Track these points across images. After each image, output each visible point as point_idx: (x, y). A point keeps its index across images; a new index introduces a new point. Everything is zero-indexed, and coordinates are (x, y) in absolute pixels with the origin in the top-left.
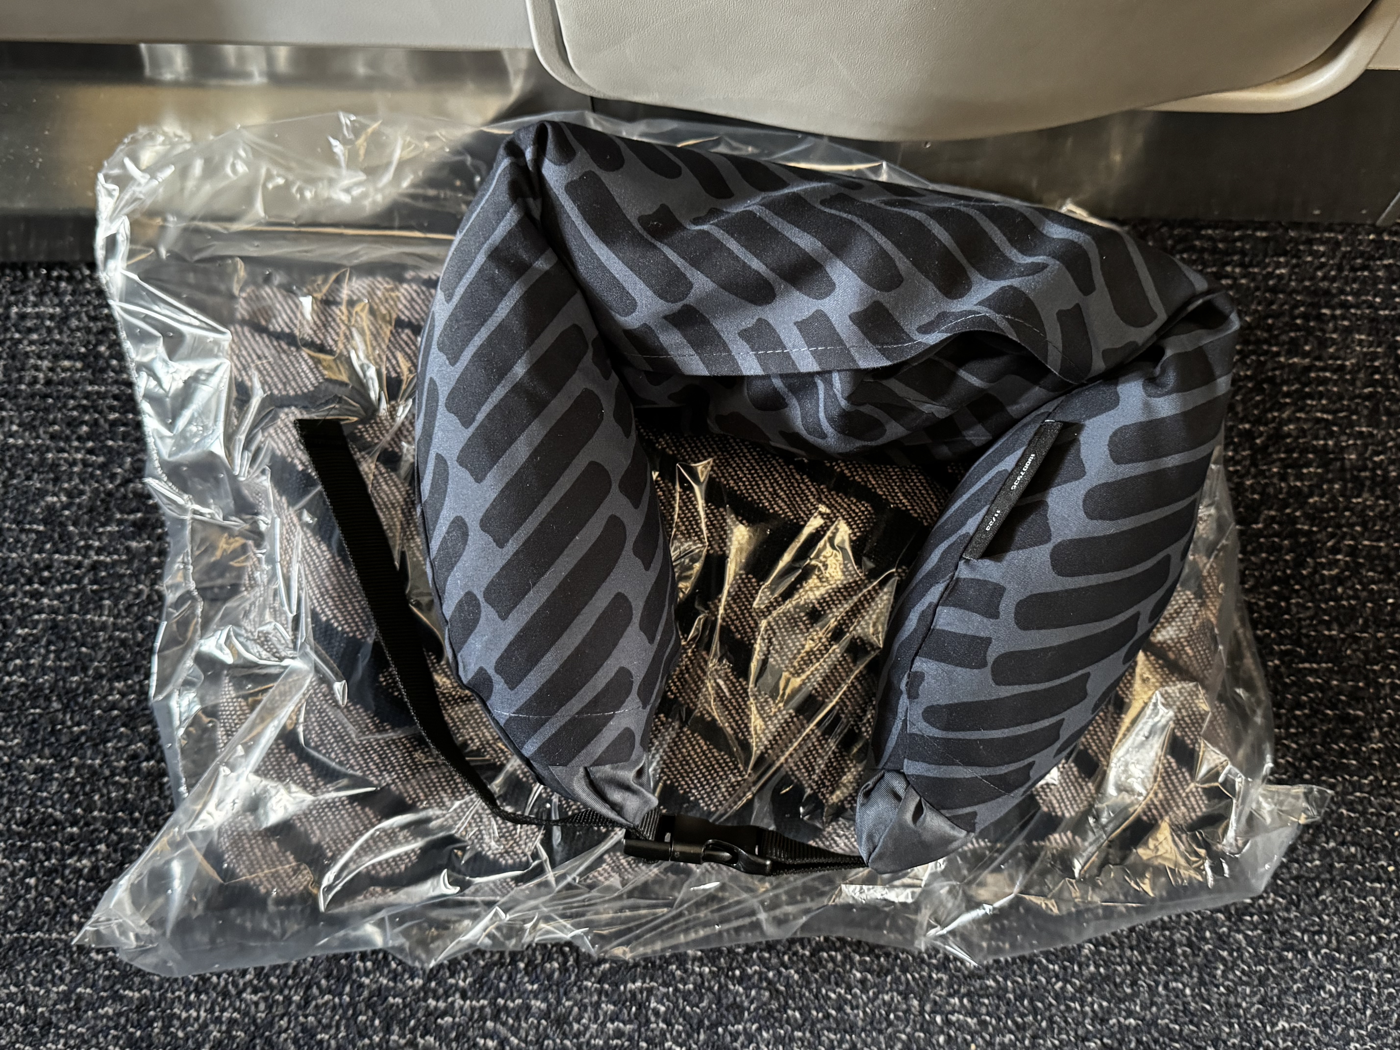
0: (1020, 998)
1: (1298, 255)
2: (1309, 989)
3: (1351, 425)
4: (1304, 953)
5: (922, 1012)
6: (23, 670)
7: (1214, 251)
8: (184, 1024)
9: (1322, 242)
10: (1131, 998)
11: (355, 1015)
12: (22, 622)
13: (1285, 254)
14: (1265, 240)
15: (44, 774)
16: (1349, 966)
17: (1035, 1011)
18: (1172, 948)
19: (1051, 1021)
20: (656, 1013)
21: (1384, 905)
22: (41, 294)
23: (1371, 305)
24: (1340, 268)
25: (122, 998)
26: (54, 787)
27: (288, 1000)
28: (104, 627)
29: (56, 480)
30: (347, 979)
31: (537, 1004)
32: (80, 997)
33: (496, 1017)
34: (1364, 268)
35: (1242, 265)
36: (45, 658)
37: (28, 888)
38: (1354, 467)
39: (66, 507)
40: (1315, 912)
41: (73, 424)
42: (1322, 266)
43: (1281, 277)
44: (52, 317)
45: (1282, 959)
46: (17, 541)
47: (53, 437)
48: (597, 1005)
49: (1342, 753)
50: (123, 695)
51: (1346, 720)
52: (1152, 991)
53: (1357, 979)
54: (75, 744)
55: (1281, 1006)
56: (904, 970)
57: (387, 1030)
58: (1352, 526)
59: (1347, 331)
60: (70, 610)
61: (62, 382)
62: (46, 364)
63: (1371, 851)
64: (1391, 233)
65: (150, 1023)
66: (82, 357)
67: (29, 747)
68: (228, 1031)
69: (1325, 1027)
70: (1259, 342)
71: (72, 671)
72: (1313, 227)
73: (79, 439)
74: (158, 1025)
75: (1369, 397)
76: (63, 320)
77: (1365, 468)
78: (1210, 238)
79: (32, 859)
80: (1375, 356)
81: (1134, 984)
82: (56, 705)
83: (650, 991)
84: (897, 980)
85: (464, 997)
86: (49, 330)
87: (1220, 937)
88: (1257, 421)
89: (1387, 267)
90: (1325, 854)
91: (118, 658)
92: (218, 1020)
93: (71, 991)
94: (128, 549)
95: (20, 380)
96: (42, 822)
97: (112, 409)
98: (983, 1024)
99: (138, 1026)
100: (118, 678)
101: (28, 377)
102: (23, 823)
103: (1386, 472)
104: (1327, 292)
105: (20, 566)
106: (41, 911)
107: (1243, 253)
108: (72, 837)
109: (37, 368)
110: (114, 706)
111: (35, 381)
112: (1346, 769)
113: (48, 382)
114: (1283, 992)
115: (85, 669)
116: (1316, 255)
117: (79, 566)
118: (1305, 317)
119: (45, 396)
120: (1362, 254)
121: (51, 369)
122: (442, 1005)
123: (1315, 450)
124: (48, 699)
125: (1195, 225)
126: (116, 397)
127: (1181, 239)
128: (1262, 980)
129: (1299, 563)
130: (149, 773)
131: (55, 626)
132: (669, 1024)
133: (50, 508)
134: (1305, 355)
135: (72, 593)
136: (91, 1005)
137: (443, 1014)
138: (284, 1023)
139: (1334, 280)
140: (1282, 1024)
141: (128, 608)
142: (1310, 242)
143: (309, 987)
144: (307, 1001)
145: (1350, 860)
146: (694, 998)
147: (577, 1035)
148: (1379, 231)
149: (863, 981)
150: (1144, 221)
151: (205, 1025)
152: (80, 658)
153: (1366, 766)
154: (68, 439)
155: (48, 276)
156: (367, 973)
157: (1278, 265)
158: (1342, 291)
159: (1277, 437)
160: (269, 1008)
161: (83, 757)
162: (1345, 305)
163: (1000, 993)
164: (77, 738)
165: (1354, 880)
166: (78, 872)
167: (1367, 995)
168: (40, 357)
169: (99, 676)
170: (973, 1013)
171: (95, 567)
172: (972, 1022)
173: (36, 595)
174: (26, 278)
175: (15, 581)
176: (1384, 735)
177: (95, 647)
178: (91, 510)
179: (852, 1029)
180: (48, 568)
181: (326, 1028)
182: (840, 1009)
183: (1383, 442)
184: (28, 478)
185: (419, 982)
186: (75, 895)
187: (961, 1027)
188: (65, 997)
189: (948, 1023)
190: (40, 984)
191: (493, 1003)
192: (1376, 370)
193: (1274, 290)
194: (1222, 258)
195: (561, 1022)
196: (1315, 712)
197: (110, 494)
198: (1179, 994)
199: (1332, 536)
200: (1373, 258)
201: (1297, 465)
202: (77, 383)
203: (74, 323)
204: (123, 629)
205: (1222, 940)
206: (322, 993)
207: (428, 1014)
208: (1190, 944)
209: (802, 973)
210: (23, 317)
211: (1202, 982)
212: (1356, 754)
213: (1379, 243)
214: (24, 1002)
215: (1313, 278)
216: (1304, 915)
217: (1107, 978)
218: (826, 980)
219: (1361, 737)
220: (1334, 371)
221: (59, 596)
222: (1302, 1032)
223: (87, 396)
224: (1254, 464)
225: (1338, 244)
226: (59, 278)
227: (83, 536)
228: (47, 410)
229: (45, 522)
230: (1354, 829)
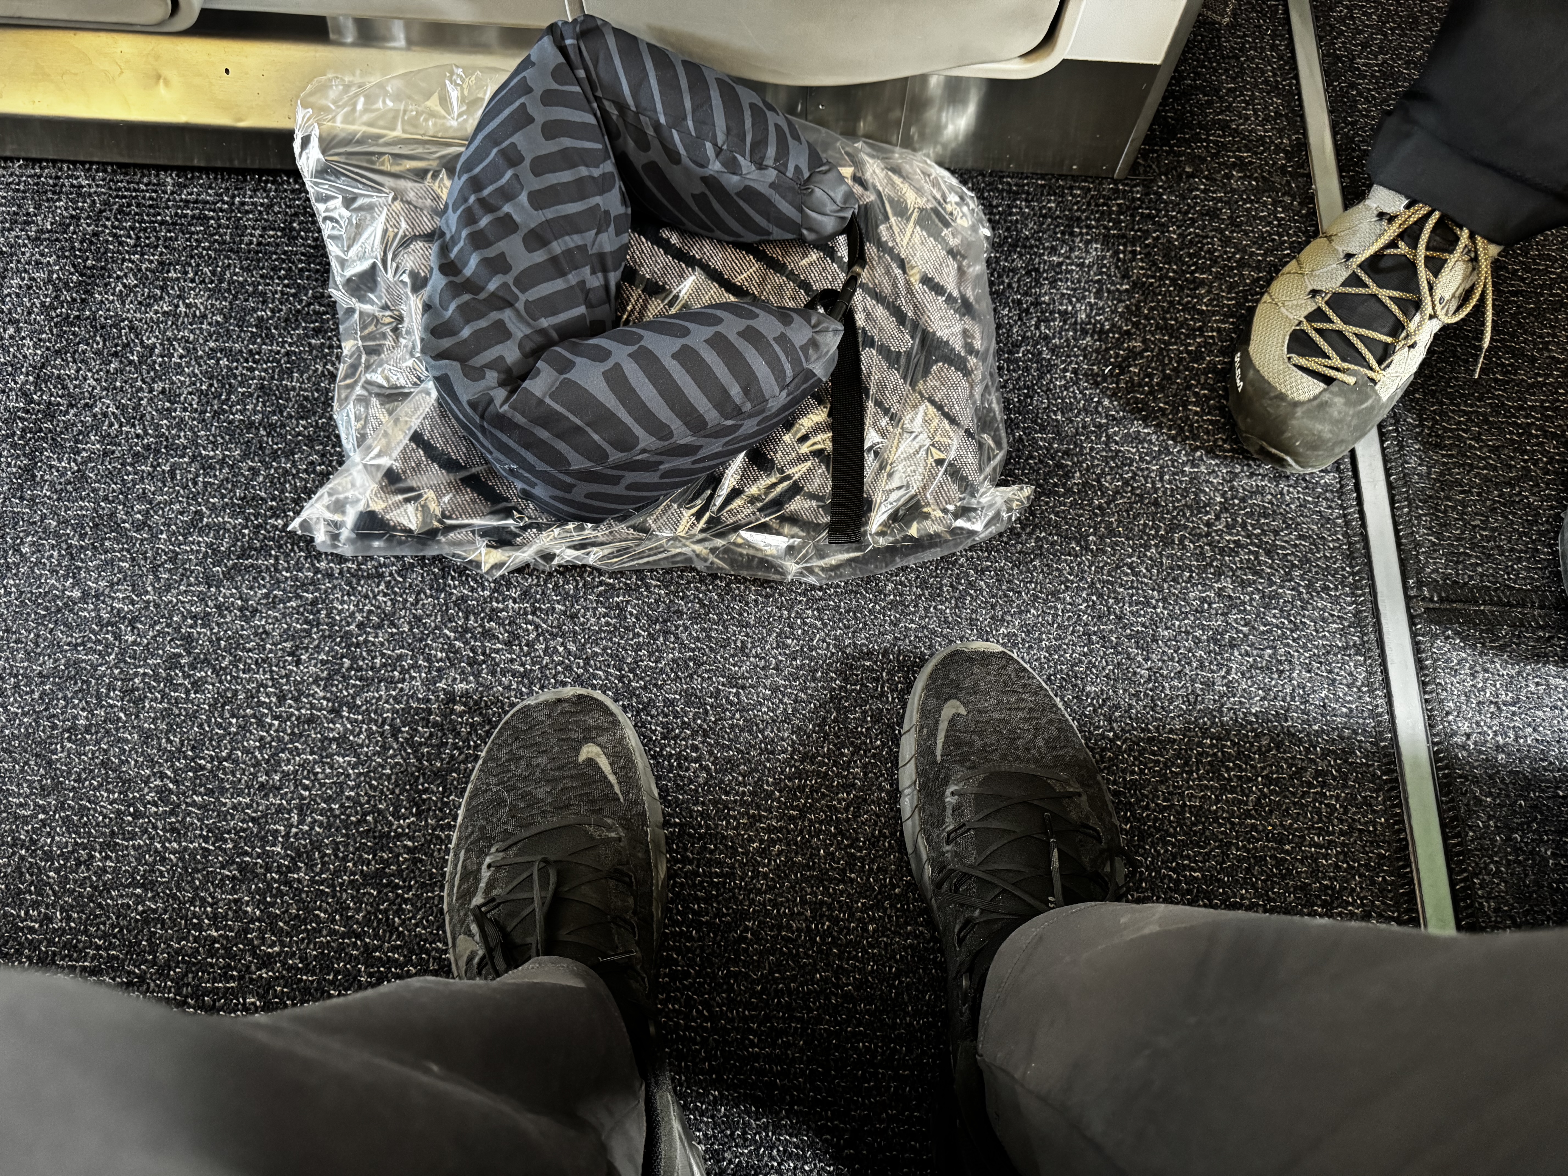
0: (848, 612)
1: (1063, 195)
2: (1021, 612)
3: (1084, 297)
4: (1019, 593)
5: (789, 618)
6: (242, 412)
7: (1009, 191)
8: (340, 612)
9: (1079, 188)
10: (913, 613)
11: (447, 610)
12: (241, 384)
13: (1055, 194)
14: (1043, 186)
15: (255, 472)
16: (1046, 601)
17: (856, 618)
18: (941, 588)
19: (865, 624)
20: (631, 614)
21: (1071, 568)
22: (254, 191)
23: (1105, 227)
24: (1089, 204)
25: (301, 597)
26: (261, 479)
27: (406, 601)
28: (294, 389)
29: (264, 302)
30: (444, 590)
31: (558, 607)
32: (275, 596)
33: (533, 613)
34: (1103, 205)
35: (1026, 200)
36: (256, 405)
37: (244, 535)
38: (1082, 322)
39: (271, 318)
40: (1028, 570)
41: (274, 269)
42: (1077, 203)
43: (1050, 209)
44: (262, 205)
45: (1006, 596)
46: (239, 336)
47: (262, 276)
48: (595, 609)
49: (1055, 485)
50: (305, 428)
51: (1060, 466)
52: (926, 610)
53: (1050, 608)
54: (275, 456)
55: (1003, 620)
56: (781, 595)
57: (467, 618)
58: (1077, 356)
59: (1087, 243)
60: (273, 378)
61: (268, 244)
62: (258, 232)
63: (1067, 538)
64: (1124, 185)
65: (319, 612)
66: (283, 230)
67: (245, 456)
68: (367, 618)
69: (1028, 633)
70: (1032, 247)
71: (274, 413)
72: (1075, 178)
73: (279, 278)
74: (324, 612)
75: (1098, 281)
76: (271, 206)
77: (1090, 323)
78: (1008, 184)
79: (247, 519)
80: (1104, 257)
81: (916, 606)
82: (263, 432)
83: (628, 602)
84: (776, 600)
85: (515, 602)
86: (260, 212)
87: (970, 583)
88: (1026, 294)
89: (1119, 205)
90: (1038, 539)
91: (302, 406)
92: (361, 611)
93: (270, 592)
94: (310, 344)
95: (241, 242)
96: (253, 499)
97: (300, 261)
98: (825, 625)
99: (311, 613)
100: (302, 418)
101: (246, 239)
102: (242, 499)
103: (1103, 325)
104: (1079, 219)
105: (241, 351)
106: (251, 548)
107: (1028, 193)
108: (272, 508)
109: (252, 235)
110: (299, 434)
111: (251, 243)
112: (1057, 493)
113: (259, 244)
114: (1005, 613)
115: (281, 412)
116: (1074, 196)
117: (278, 353)
118: (1063, 233)
119: (257, 252)
120: (1104, 197)
121: (261, 236)
122: (501, 606)
123: (1059, 312)
124: (257, 429)
125: (1000, 175)
126: (303, 254)
127: (990, 184)
128: (993, 607)
129: (1041, 377)
130: (321, 473)
131: (262, 387)
132: (638, 619)
133: (260, 319)
134: (1060, 255)
135: (273, 369)
136: (281, 601)
137: (502, 611)
138: (402, 613)
139: (1083, 211)
140: (1003, 630)
141: (309, 379)
142: (1071, 188)
143: (418, 593)
144: (417, 601)
145: (1053, 544)
146: (654, 606)
147: (583, 624)
148: (1115, 182)
149: (756, 601)
150: (969, 171)
151: (353, 613)
152: (279, 405)
153: (1069, 491)
154: (272, 278)
155: (260, 180)
156: (455, 587)
157: (1049, 201)
158: (1088, 218)
159: (1036, 304)
160: (393, 605)
161: (279, 463)
162: (1089, 227)
163: (837, 608)
164: (276, 451)
165: (1055, 555)
166: (275, 527)
167: (1055, 616)
168: (254, 228)
169: (290, 417)
170: (820, 619)
171: (288, 354)
172: (819, 623)
173: (251, 369)
174: (245, 180)
175: (237, 361)
176: (1082, 475)
177: (288, 400)
178: (287, 320)
179: (748, 625)
180: (259, 353)
181: (429, 616)
182: (741, 614)
183: (1103, 308)
184: (246, 300)
185: (487, 593)
186: (273, 539)
187: (812, 626)
188: (266, 596)
189: (804, 623)
190: (251, 588)
191: (532, 605)
192: (1105, 266)
193: (1045, 216)
194: (1015, 195)
195: (573, 617)
196: (1041, 461)
197: (298, 311)
198: (942, 612)
199: (1063, 362)
200: (1110, 199)
201: (1046, 320)
202: (278, 245)
203: (276, 209)
204: (305, 390)
205: (971, 585)
206: (427, 597)
207: (493, 610)
208: (952, 586)
209: (719, 595)
210: (243, 204)
211: (957, 606)
212: (1064, 485)
213: (1116, 191)
214: (241, 598)
215: (1070, 210)
216: (1021, 572)
217: (902, 603)
218: (734, 599)
219: (1068, 475)
220: (1077, 265)
221: (265, 370)
222: (1014, 635)
223: (285, 253)
224: (1020, 319)
225: (1089, 190)
226: (266, 182)
227: (280, 335)
228: (259, 260)
229: (257, 327)
230: (1057, 526)
